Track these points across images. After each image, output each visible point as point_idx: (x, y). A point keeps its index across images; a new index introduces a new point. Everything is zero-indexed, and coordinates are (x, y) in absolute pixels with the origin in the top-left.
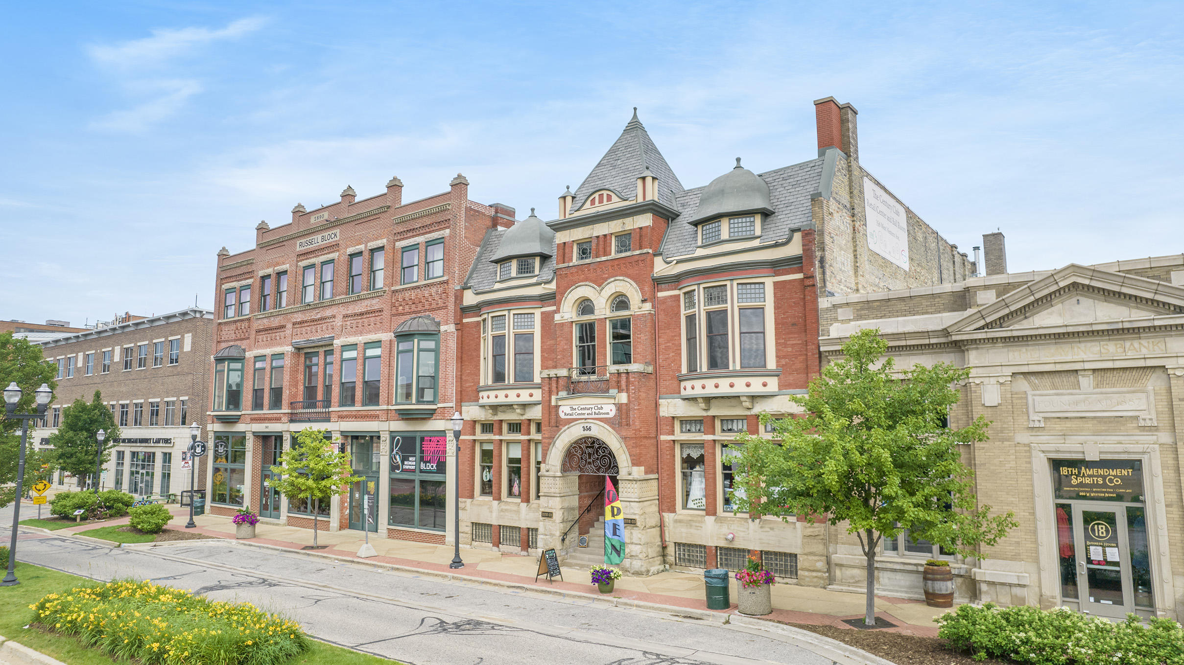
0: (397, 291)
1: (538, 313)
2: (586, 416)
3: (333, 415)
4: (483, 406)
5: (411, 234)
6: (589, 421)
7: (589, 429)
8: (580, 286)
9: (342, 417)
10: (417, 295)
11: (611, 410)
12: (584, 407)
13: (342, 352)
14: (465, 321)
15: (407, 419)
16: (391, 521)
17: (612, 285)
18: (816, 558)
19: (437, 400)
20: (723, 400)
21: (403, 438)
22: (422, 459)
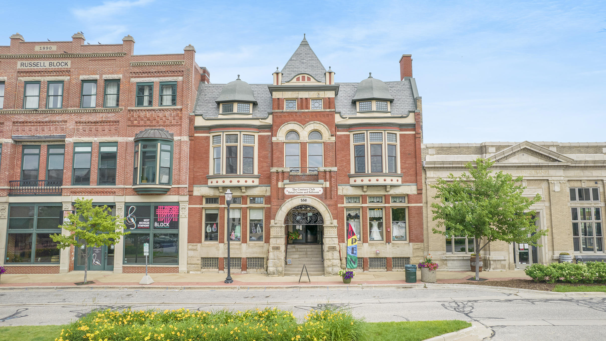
0: (132, 110)
1: (256, 135)
2: (303, 194)
3: (64, 191)
4: (210, 187)
5: (146, 75)
6: (306, 196)
7: (306, 200)
8: (290, 123)
9: (74, 193)
10: (151, 115)
11: (320, 191)
12: (302, 188)
13: (75, 147)
14: (196, 135)
15: (142, 195)
16: (126, 262)
17: (312, 125)
18: (420, 258)
19: (171, 183)
20: (374, 188)
21: (137, 206)
22: (156, 220)
